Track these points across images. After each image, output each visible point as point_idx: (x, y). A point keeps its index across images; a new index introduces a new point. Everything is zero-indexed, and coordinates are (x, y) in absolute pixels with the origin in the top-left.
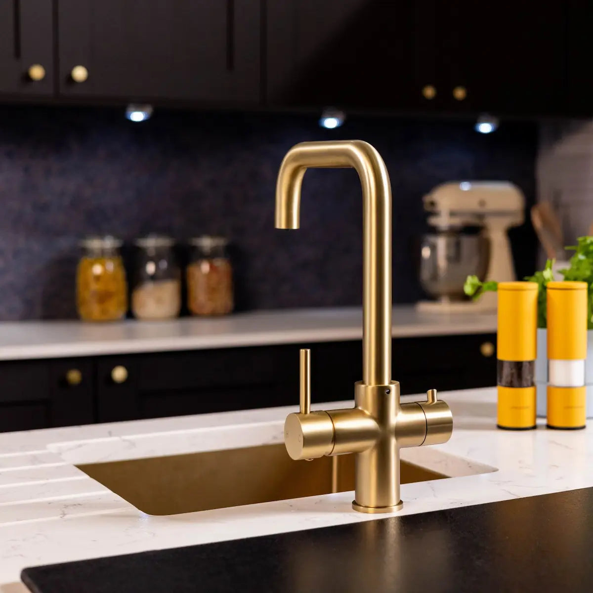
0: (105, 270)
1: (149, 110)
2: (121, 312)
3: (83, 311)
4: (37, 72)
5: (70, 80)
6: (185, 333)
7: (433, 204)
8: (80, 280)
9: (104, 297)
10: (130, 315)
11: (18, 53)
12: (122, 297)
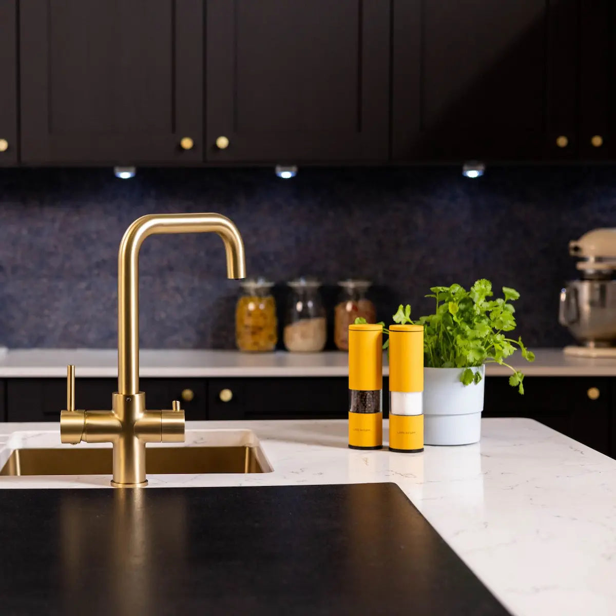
0: (257, 308)
1: (294, 169)
2: (272, 345)
3: (239, 342)
4: (187, 143)
5: (216, 148)
6: (329, 364)
7: (577, 249)
8: (238, 315)
9: (256, 330)
10: (281, 346)
11: (174, 129)
12: (272, 331)
